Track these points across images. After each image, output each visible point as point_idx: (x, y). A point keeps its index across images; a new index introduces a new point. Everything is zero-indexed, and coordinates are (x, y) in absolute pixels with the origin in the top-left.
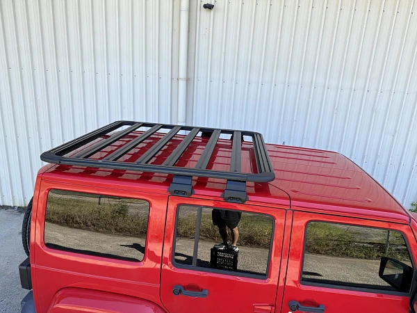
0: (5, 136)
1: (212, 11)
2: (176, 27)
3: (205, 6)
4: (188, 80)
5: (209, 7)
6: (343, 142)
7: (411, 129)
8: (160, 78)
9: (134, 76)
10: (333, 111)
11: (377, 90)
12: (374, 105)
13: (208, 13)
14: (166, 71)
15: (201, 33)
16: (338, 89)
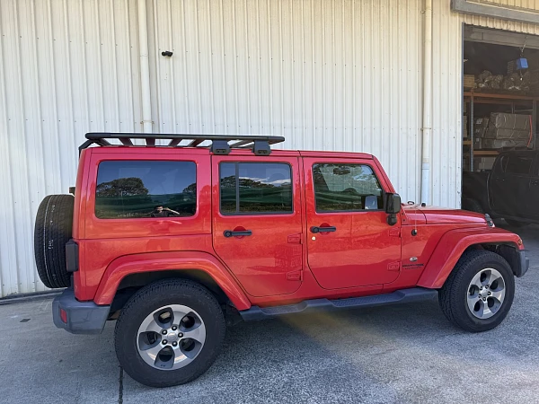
1: (171, 58)
2: (135, 72)
3: (164, 54)
4: (153, 123)
5: (168, 54)
8: (121, 123)
9: (90, 122)
14: (127, 115)
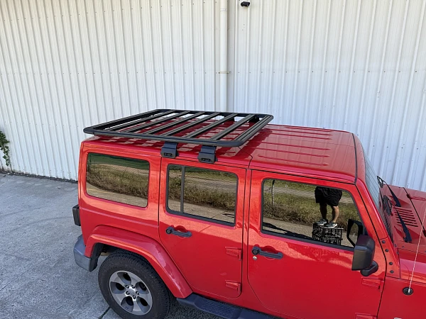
1: (249, 8)
4: (228, 73)
5: (245, 5)
6: (388, 127)
8: (205, 73)
9: (184, 73)
10: (376, 95)
12: (423, 87)
13: (246, 10)
14: (210, 67)
15: (240, 29)
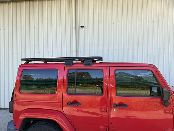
0: (9, 79)
1: (84, 28)
2: (71, 34)
3: (81, 27)
4: (77, 52)
5: (82, 27)
7: (164, 62)
8: (66, 52)
10: (132, 58)
11: (147, 49)
12: (148, 55)
14: (69, 49)
16: (132, 49)
